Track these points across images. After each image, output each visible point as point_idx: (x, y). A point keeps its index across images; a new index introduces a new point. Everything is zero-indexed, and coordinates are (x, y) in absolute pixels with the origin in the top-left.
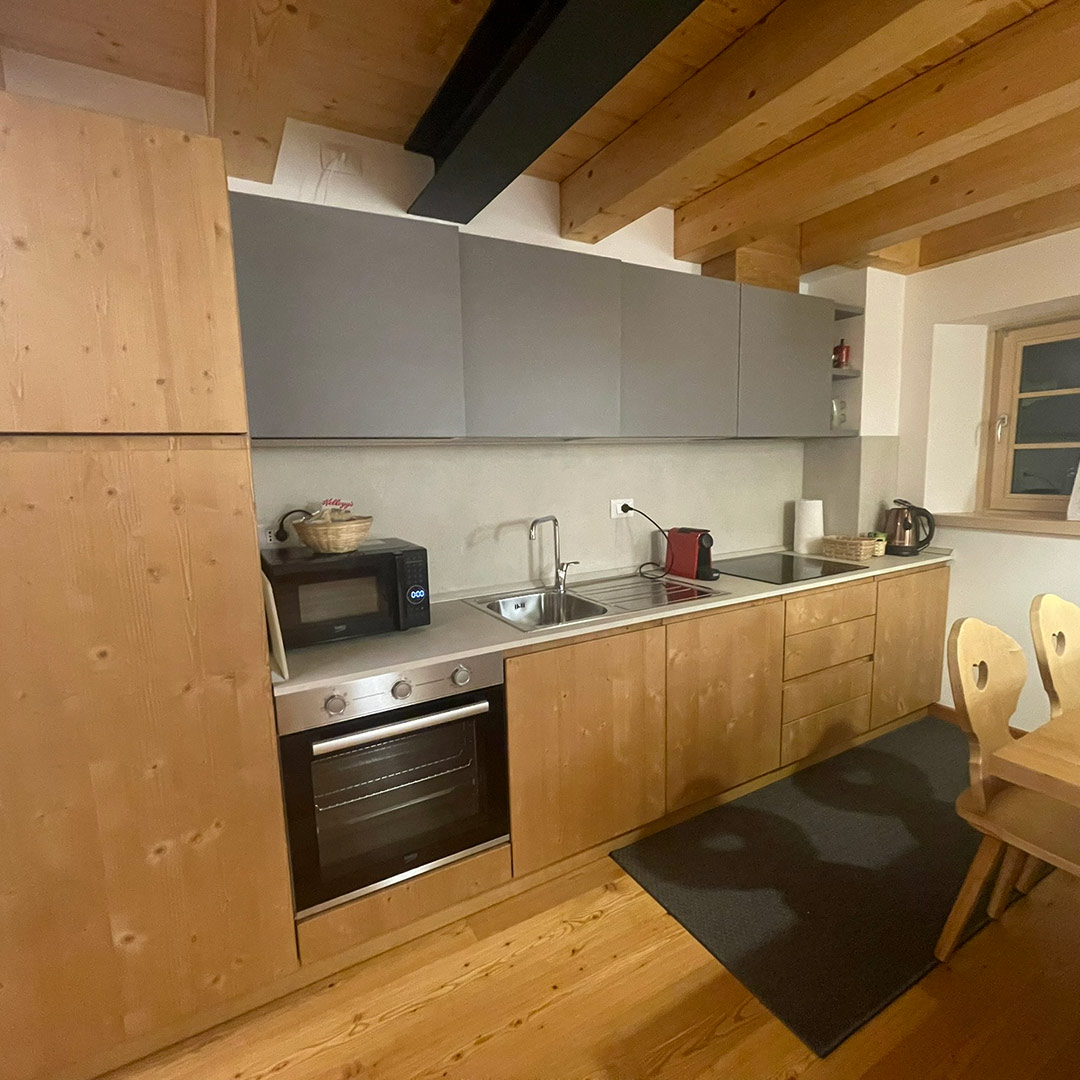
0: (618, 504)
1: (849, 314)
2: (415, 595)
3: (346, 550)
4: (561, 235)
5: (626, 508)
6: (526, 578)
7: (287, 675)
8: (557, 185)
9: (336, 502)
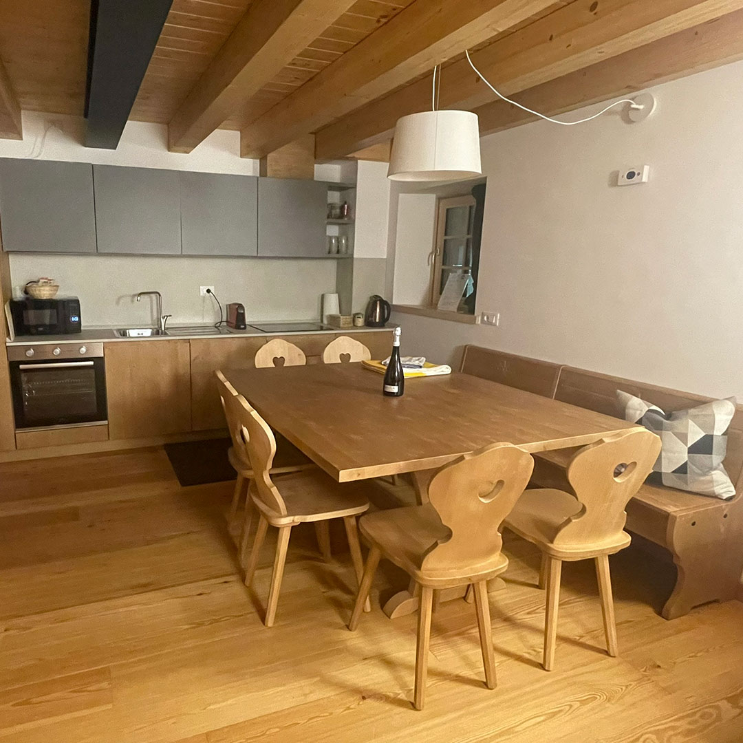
0: (203, 290)
1: (347, 188)
2: (73, 319)
3: (45, 298)
4: (169, 151)
5: (208, 291)
6: (150, 322)
7: (12, 339)
8: (166, 126)
9: (46, 279)
